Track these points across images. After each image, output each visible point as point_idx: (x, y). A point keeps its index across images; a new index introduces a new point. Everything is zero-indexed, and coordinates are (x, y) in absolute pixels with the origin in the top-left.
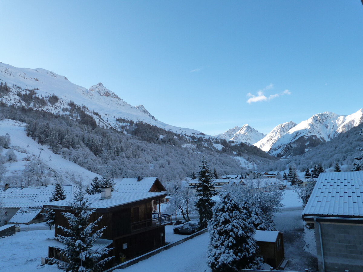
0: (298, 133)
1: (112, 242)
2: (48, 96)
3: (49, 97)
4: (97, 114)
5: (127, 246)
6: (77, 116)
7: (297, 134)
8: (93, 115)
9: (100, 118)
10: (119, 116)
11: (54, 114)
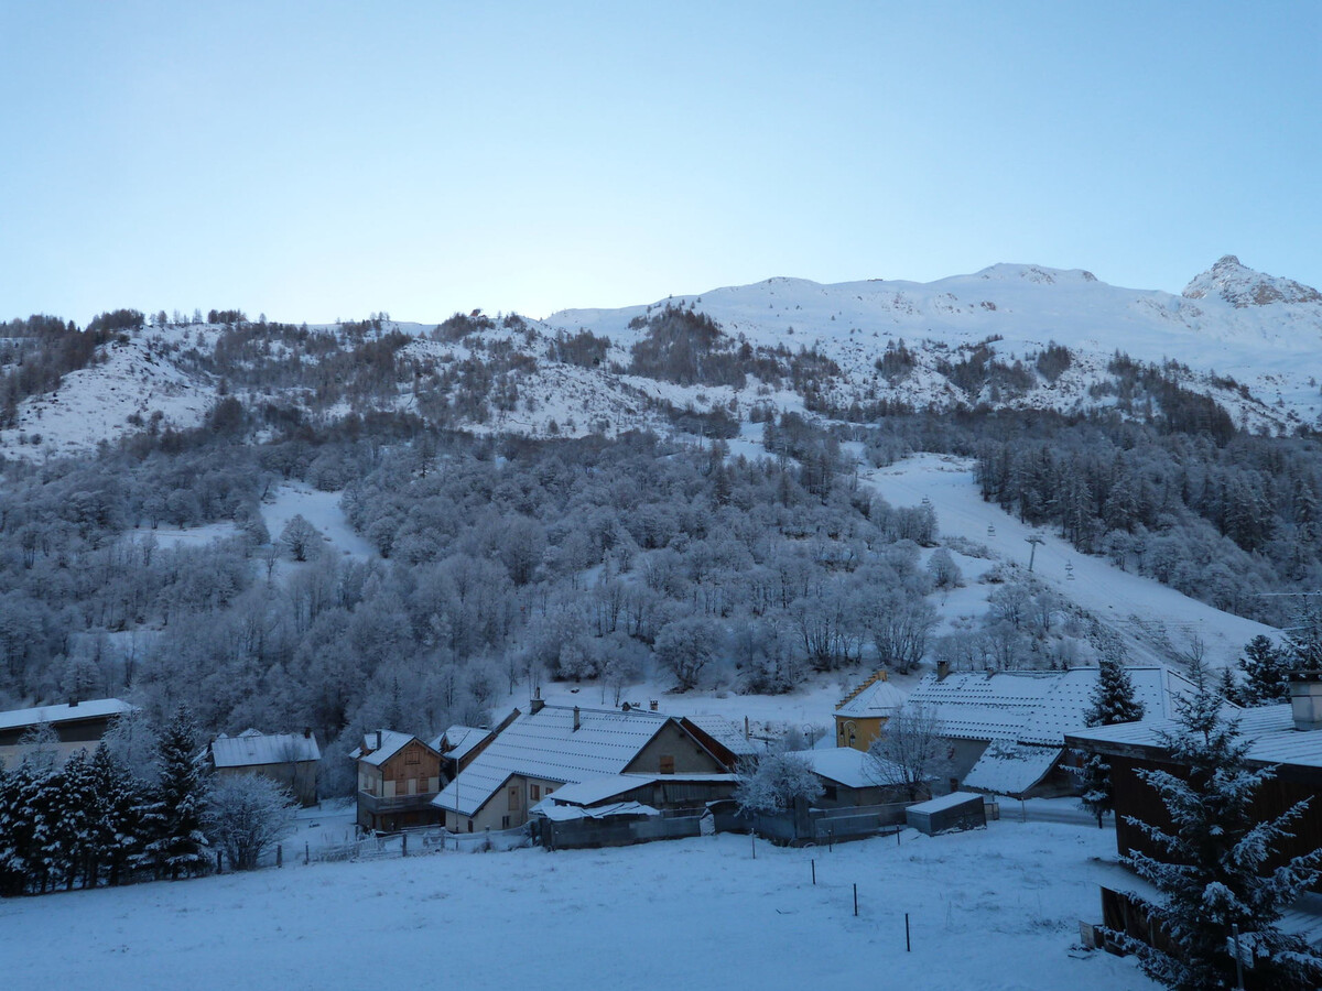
2: (1035, 354)
3: (1037, 357)
4: (1230, 384)
6: (1149, 404)
8: (1214, 391)
9: (1246, 396)
11: (1064, 411)
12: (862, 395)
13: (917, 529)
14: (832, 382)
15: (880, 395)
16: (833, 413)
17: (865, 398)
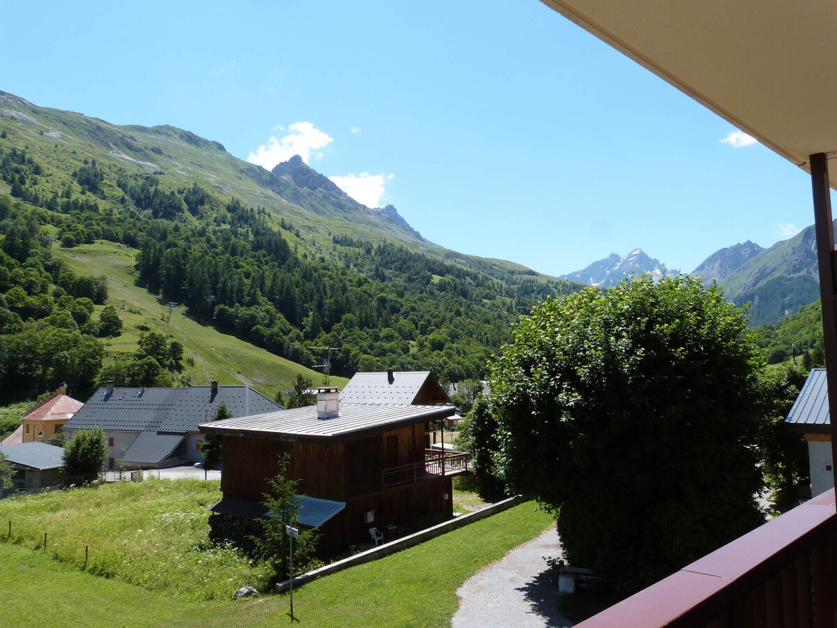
0: (766, 268)
1: (344, 507)
2: (184, 189)
3: (185, 191)
4: (290, 228)
5: (373, 517)
6: (247, 232)
7: (762, 273)
8: (282, 231)
9: (298, 235)
10: (338, 233)
11: (198, 228)
12: (60, 194)
13: (92, 291)
14: (36, 179)
15: (73, 197)
16: (35, 200)
17: (62, 197)
